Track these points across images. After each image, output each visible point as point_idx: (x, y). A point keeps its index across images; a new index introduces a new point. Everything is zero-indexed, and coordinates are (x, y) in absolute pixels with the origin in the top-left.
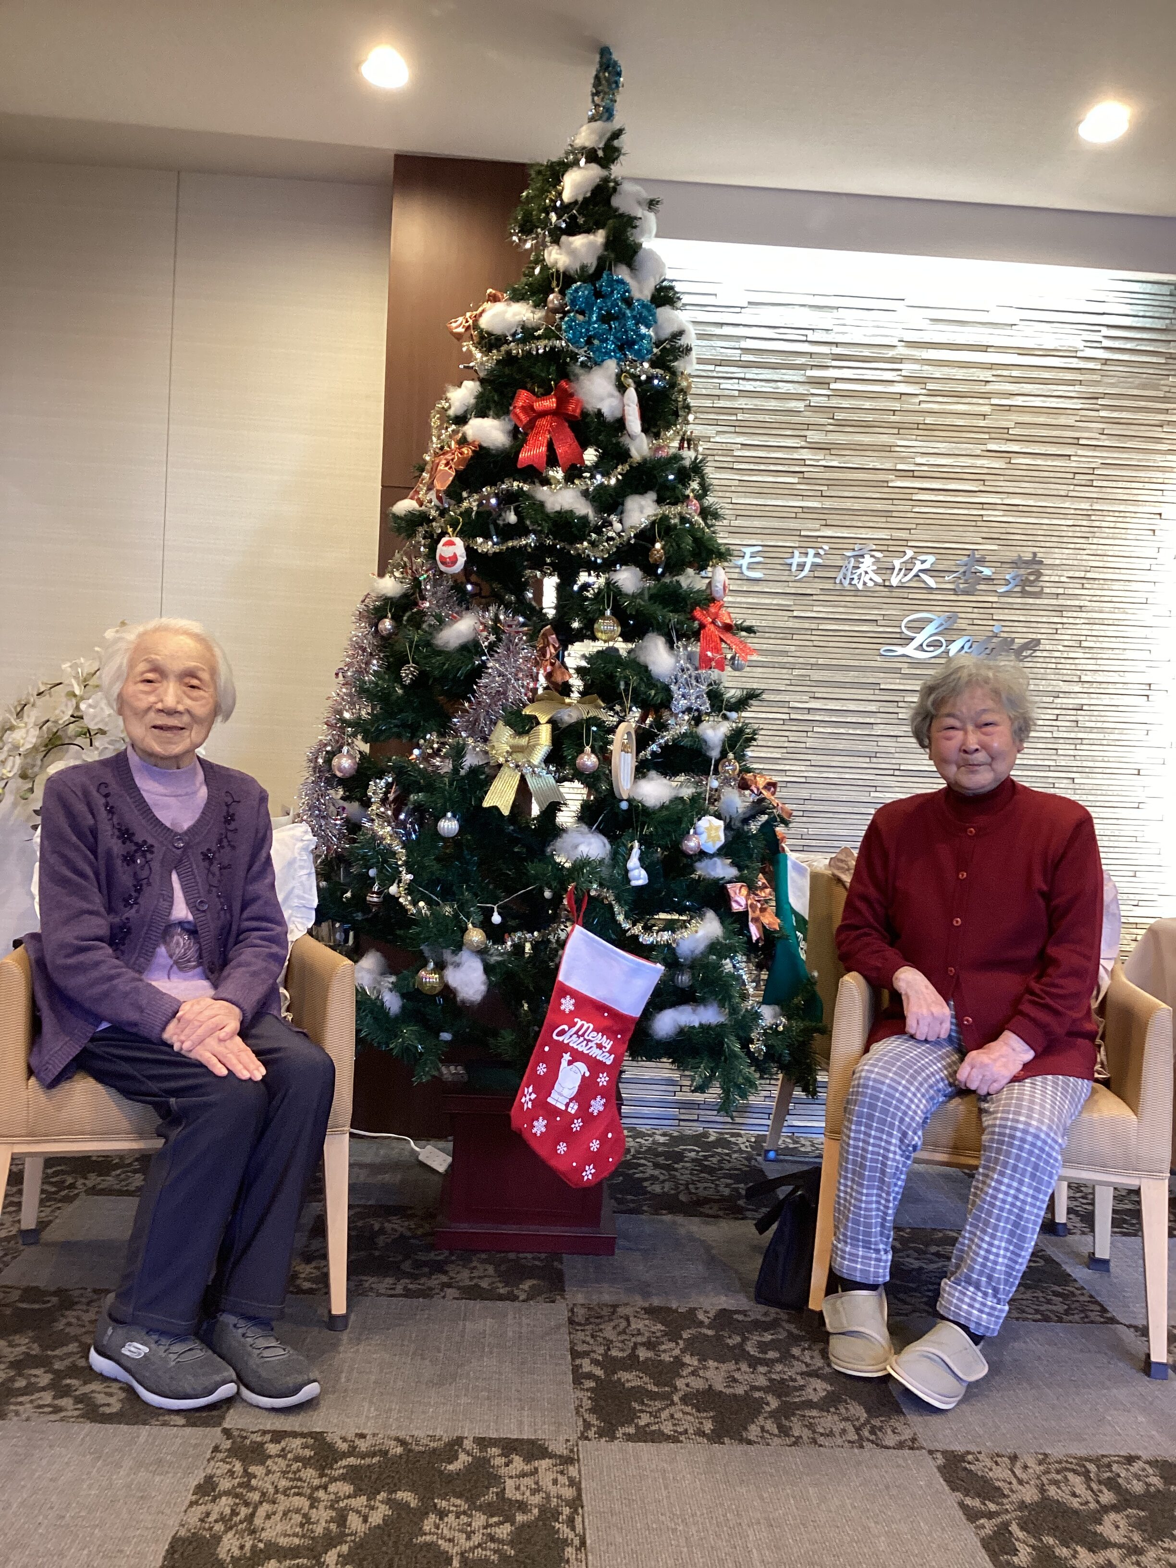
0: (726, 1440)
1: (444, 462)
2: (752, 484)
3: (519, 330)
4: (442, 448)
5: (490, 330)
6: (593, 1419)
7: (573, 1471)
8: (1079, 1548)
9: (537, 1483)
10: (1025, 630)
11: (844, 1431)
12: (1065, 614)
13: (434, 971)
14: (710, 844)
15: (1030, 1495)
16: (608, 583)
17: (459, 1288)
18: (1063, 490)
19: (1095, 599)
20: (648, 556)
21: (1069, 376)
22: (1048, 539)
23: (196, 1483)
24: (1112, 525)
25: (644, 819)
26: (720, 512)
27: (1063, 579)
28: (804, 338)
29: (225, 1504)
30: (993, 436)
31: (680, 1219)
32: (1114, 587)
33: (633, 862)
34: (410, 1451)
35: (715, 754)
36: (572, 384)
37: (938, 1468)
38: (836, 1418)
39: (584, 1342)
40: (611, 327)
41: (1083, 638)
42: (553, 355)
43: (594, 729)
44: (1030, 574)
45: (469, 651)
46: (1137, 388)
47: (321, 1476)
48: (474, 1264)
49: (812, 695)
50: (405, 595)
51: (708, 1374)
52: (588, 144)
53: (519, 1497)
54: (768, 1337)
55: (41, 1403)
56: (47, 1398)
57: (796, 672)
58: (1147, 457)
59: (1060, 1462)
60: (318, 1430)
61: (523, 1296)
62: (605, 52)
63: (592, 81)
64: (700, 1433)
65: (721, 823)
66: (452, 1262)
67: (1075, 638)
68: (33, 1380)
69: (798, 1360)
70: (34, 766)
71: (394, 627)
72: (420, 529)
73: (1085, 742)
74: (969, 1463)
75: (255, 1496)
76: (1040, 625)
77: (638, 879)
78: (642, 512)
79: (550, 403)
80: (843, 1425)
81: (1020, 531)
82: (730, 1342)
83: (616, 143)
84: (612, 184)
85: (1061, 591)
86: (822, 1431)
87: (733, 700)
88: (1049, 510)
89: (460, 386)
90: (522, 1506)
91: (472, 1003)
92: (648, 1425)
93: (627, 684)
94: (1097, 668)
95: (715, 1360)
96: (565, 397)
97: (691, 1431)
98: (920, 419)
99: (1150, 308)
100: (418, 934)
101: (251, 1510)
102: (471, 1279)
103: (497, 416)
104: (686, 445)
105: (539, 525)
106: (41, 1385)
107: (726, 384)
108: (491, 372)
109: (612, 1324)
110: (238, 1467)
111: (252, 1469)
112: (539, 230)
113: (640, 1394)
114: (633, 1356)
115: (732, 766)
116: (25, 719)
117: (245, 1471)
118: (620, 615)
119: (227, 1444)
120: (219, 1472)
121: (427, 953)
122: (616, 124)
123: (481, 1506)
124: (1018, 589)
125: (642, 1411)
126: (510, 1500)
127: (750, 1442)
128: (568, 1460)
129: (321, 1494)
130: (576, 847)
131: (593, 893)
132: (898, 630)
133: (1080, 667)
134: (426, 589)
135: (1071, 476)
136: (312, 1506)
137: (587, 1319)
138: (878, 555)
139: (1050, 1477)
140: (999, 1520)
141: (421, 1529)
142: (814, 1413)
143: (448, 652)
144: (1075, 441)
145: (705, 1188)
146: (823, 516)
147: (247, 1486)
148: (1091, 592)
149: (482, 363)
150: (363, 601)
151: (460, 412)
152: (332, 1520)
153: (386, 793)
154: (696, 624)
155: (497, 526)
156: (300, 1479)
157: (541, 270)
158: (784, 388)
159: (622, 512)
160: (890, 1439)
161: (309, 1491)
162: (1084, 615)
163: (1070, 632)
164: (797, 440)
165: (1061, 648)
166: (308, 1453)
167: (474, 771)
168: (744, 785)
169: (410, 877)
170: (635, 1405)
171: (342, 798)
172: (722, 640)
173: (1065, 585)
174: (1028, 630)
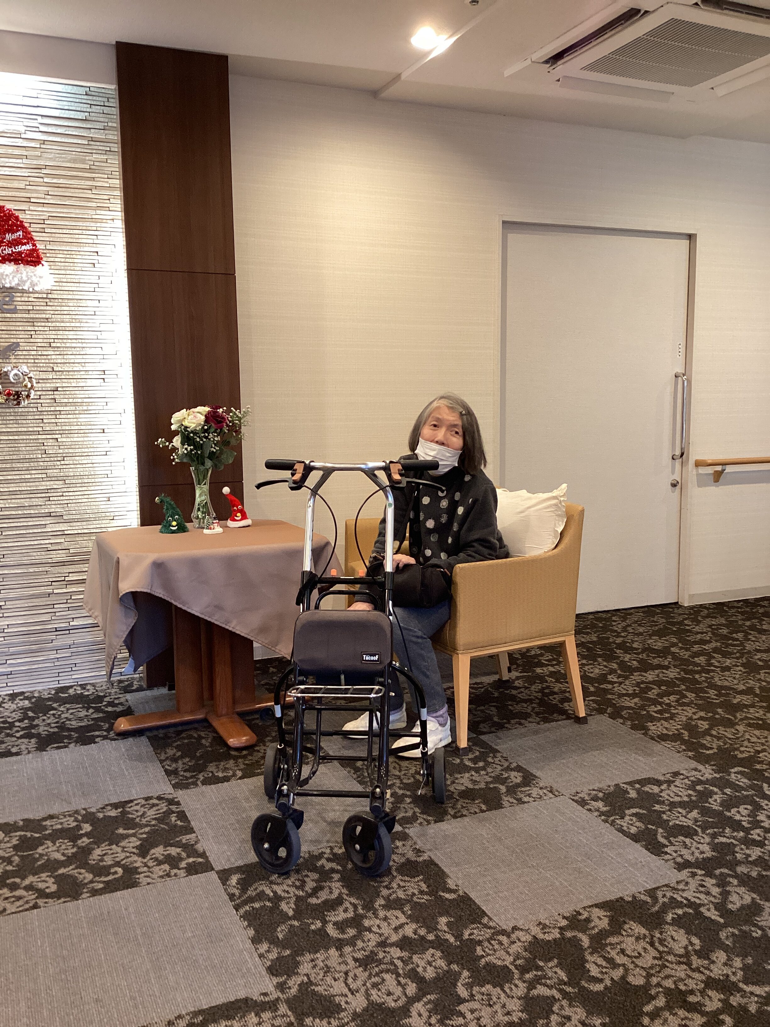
10: (7, 336)
12: (36, 324)
19: (57, 313)
21: (17, 152)
24: (63, 260)
27: (30, 299)
32: (71, 304)
41: (52, 341)
46: (69, 161)
58: (82, 211)
67: (45, 341)
73: (62, 413)
76: (18, 333)
85: (31, 308)
94: (65, 361)
99: (73, 104)
133: (52, 361)
144: (28, 200)
148: (54, 308)
162: (50, 324)
163: (41, 337)
165: (37, 348)
173: (33, 304)
174: (10, 336)
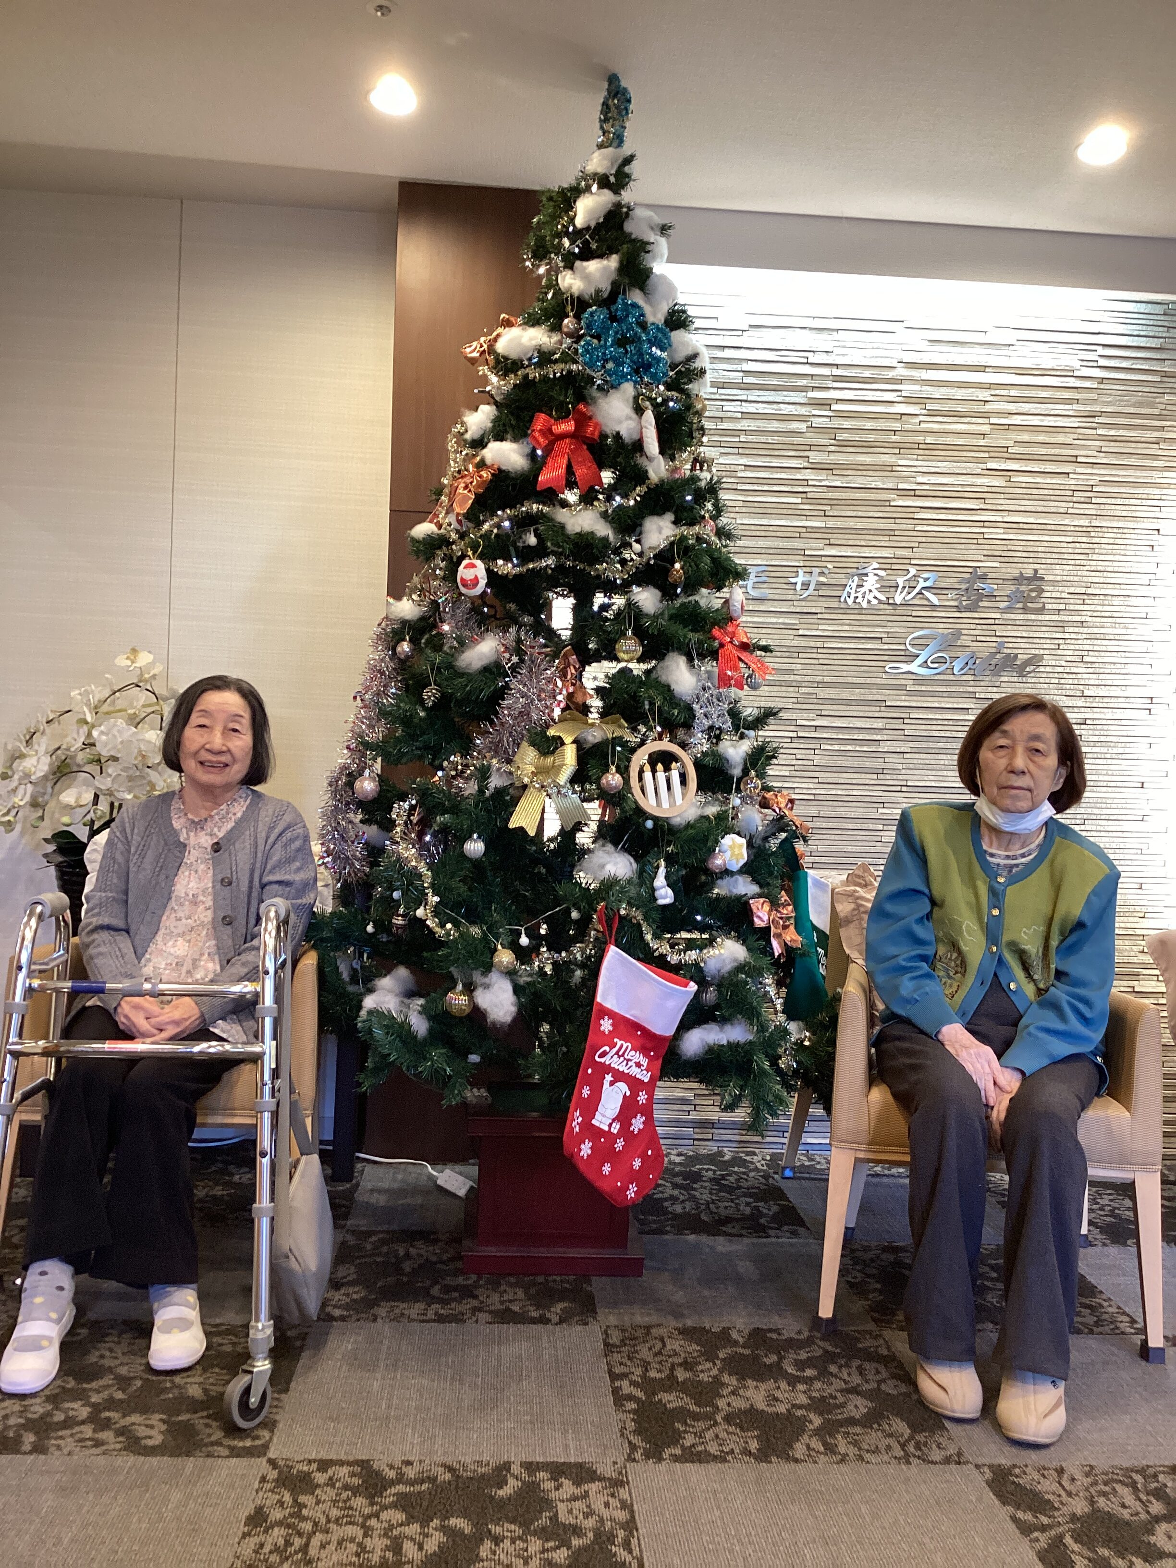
0: (774, 1459)
1: (463, 485)
2: (756, 505)
3: (536, 354)
4: (459, 472)
5: (506, 354)
6: (636, 1440)
7: (623, 1493)
8: (1134, 1559)
9: (589, 1506)
10: (1027, 646)
11: (889, 1448)
12: (1067, 629)
13: (463, 993)
14: (734, 861)
15: (1080, 1507)
16: (629, 604)
17: (490, 1312)
18: (1062, 507)
19: (1095, 614)
20: (667, 576)
21: (1067, 395)
22: (1049, 555)
23: (246, 1514)
24: (1111, 541)
25: (671, 838)
26: (734, 532)
27: (1064, 595)
28: (805, 360)
29: (278, 1535)
30: (992, 454)
31: (704, 1239)
32: (1115, 603)
33: (660, 881)
34: (458, 1477)
35: (737, 772)
36: (591, 408)
37: (987, 1482)
38: (879, 1434)
39: (621, 1364)
40: (627, 351)
41: (1086, 653)
42: (569, 379)
43: (619, 749)
44: (1031, 590)
45: (491, 673)
46: (1134, 406)
47: (372, 1504)
48: (502, 1288)
49: (819, 713)
50: (423, 619)
51: (748, 1394)
52: (601, 170)
53: (572, 1521)
54: (803, 1355)
55: (83, 1436)
56: (88, 1431)
57: (802, 690)
58: (1144, 473)
59: (1106, 1474)
60: (364, 1458)
61: (556, 1319)
62: (613, 79)
63: (600, 108)
64: (746, 1452)
65: (743, 841)
66: (481, 1286)
67: (1077, 653)
68: (71, 1413)
69: (836, 1377)
70: (45, 794)
71: (412, 650)
72: (439, 552)
74: (1017, 1477)
75: (307, 1526)
76: (1042, 641)
77: (665, 897)
78: (660, 533)
79: (567, 426)
80: (888, 1441)
81: (1021, 549)
82: (767, 1361)
83: (627, 169)
84: (625, 210)
85: (1062, 607)
86: (866, 1447)
87: (750, 719)
88: (1049, 527)
89: (476, 410)
90: (576, 1530)
91: (502, 1025)
92: (693, 1446)
93: (652, 704)
94: (1100, 682)
95: (755, 1379)
96: (583, 420)
97: (737, 1451)
98: (920, 439)
99: (1144, 328)
100: (446, 956)
101: (304, 1540)
102: (502, 1303)
103: (515, 440)
104: (698, 467)
105: (559, 547)
106: (80, 1418)
107: (728, 407)
108: (508, 396)
109: (648, 1345)
110: (287, 1497)
111: (302, 1499)
112: (553, 255)
113: (682, 1414)
114: (672, 1376)
115: (754, 784)
116: (36, 747)
117: (295, 1501)
118: (640, 634)
119: (273, 1475)
120: (268, 1503)
121: (456, 975)
122: (627, 149)
123: (535, 1530)
124: (1020, 605)
125: (685, 1432)
126: (564, 1525)
127: (796, 1461)
128: (618, 1483)
129: (373, 1522)
130: (603, 866)
131: (623, 912)
132: (903, 647)
133: (1082, 682)
134: (444, 611)
135: (1070, 493)
136: (366, 1535)
137: (622, 1341)
138: (882, 573)
139: (1098, 1488)
140: (1053, 1533)
141: (477, 1555)
142: (858, 1429)
143: (469, 674)
144: (1074, 459)
145: (726, 1207)
146: (826, 535)
147: (298, 1515)
148: (1092, 608)
149: (499, 388)
150: (379, 625)
151: (477, 436)
152: (387, 1548)
153: (410, 814)
154: (716, 644)
155: (516, 548)
156: (351, 1508)
157: (554, 294)
158: (786, 409)
159: (640, 534)
160: (936, 1455)
161: (361, 1520)
162: (1085, 630)
163: (1072, 647)
164: (800, 461)
165: (1064, 663)
166: (356, 1481)
167: (500, 792)
168: (765, 804)
169: (436, 899)
170: (677, 1425)
171: (361, 821)
172: (741, 660)
173: (1066, 601)
174: (1031, 646)
